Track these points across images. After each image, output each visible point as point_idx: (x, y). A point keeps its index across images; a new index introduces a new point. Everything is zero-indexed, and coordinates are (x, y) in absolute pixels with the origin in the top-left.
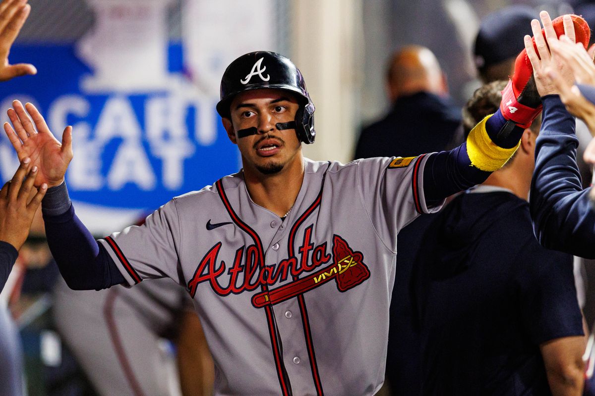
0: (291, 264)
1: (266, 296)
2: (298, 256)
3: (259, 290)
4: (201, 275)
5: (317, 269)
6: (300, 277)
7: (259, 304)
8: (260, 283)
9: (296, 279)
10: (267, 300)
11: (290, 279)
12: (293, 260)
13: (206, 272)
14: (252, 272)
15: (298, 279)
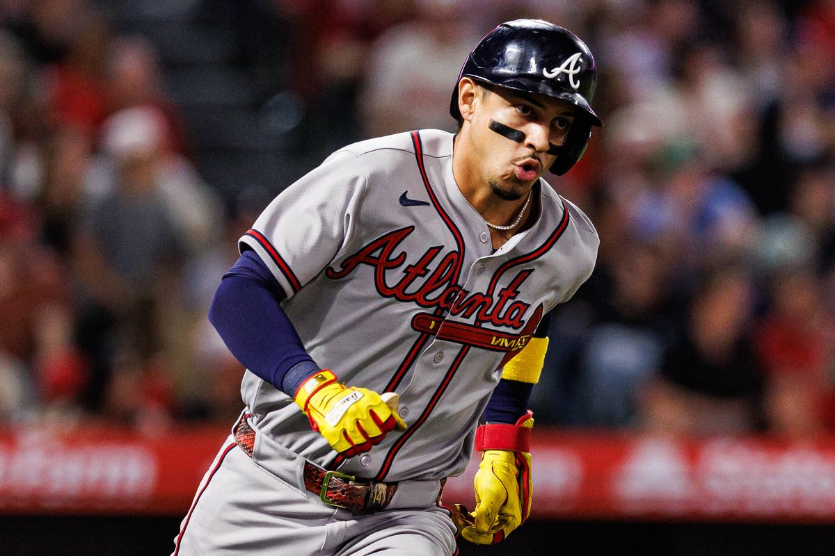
0: (484, 304)
1: (433, 323)
2: (496, 298)
3: (431, 311)
4: (369, 256)
5: (503, 329)
6: (484, 325)
7: (419, 326)
8: (438, 304)
9: (478, 324)
10: (431, 327)
11: (471, 320)
12: (488, 300)
13: (376, 254)
14: (437, 285)
15: (480, 327)
